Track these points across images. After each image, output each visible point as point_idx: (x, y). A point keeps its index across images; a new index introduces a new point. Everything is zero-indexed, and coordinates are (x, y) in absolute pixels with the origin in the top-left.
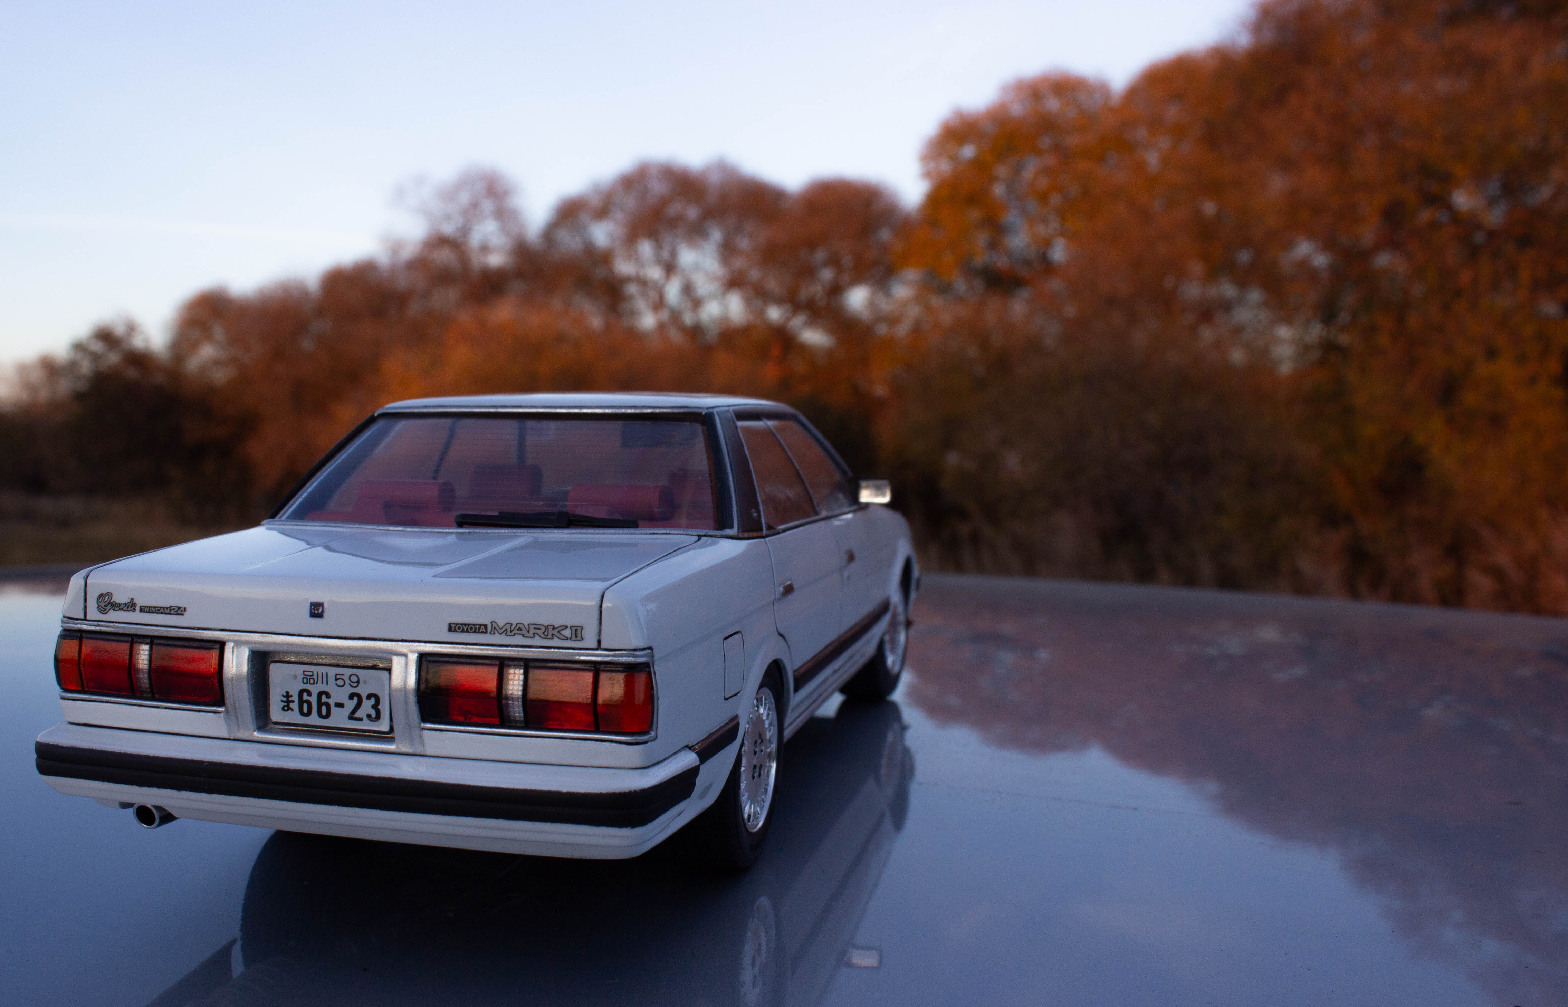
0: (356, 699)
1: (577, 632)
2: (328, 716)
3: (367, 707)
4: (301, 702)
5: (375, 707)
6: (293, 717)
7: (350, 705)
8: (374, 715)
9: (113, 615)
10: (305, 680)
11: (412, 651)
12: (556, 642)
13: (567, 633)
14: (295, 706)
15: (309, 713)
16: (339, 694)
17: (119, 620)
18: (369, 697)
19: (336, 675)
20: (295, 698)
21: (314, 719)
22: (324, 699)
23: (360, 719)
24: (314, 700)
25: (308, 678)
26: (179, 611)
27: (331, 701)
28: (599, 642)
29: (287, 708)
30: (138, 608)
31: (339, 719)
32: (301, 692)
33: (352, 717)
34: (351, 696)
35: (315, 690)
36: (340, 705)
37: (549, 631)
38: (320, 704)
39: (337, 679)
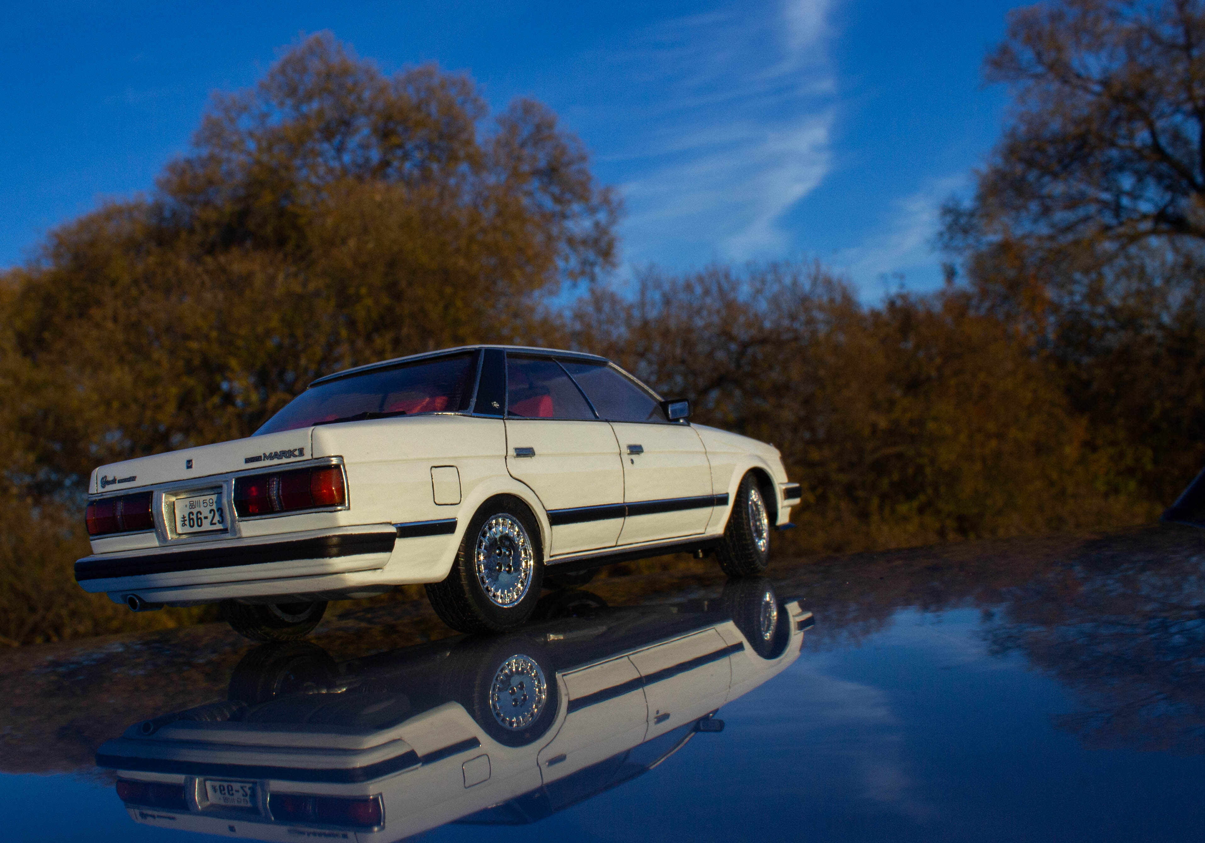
0: (212, 512)
2: (201, 525)
3: (217, 516)
4: (190, 519)
5: (220, 514)
6: (187, 529)
7: (210, 516)
8: (220, 519)
10: (190, 507)
11: (232, 479)
12: (292, 459)
13: (297, 453)
14: (187, 522)
15: (193, 526)
16: (205, 512)
17: (110, 490)
18: (218, 510)
19: (203, 500)
20: (187, 518)
21: (196, 529)
22: (199, 516)
23: (215, 524)
24: (194, 517)
25: (192, 506)
26: (133, 479)
27: (202, 516)
28: (312, 455)
29: (184, 525)
30: (117, 481)
31: (206, 526)
32: (189, 514)
33: (212, 523)
34: (210, 512)
35: (195, 511)
36: (206, 518)
37: (289, 453)
38: (198, 519)
39: (204, 503)
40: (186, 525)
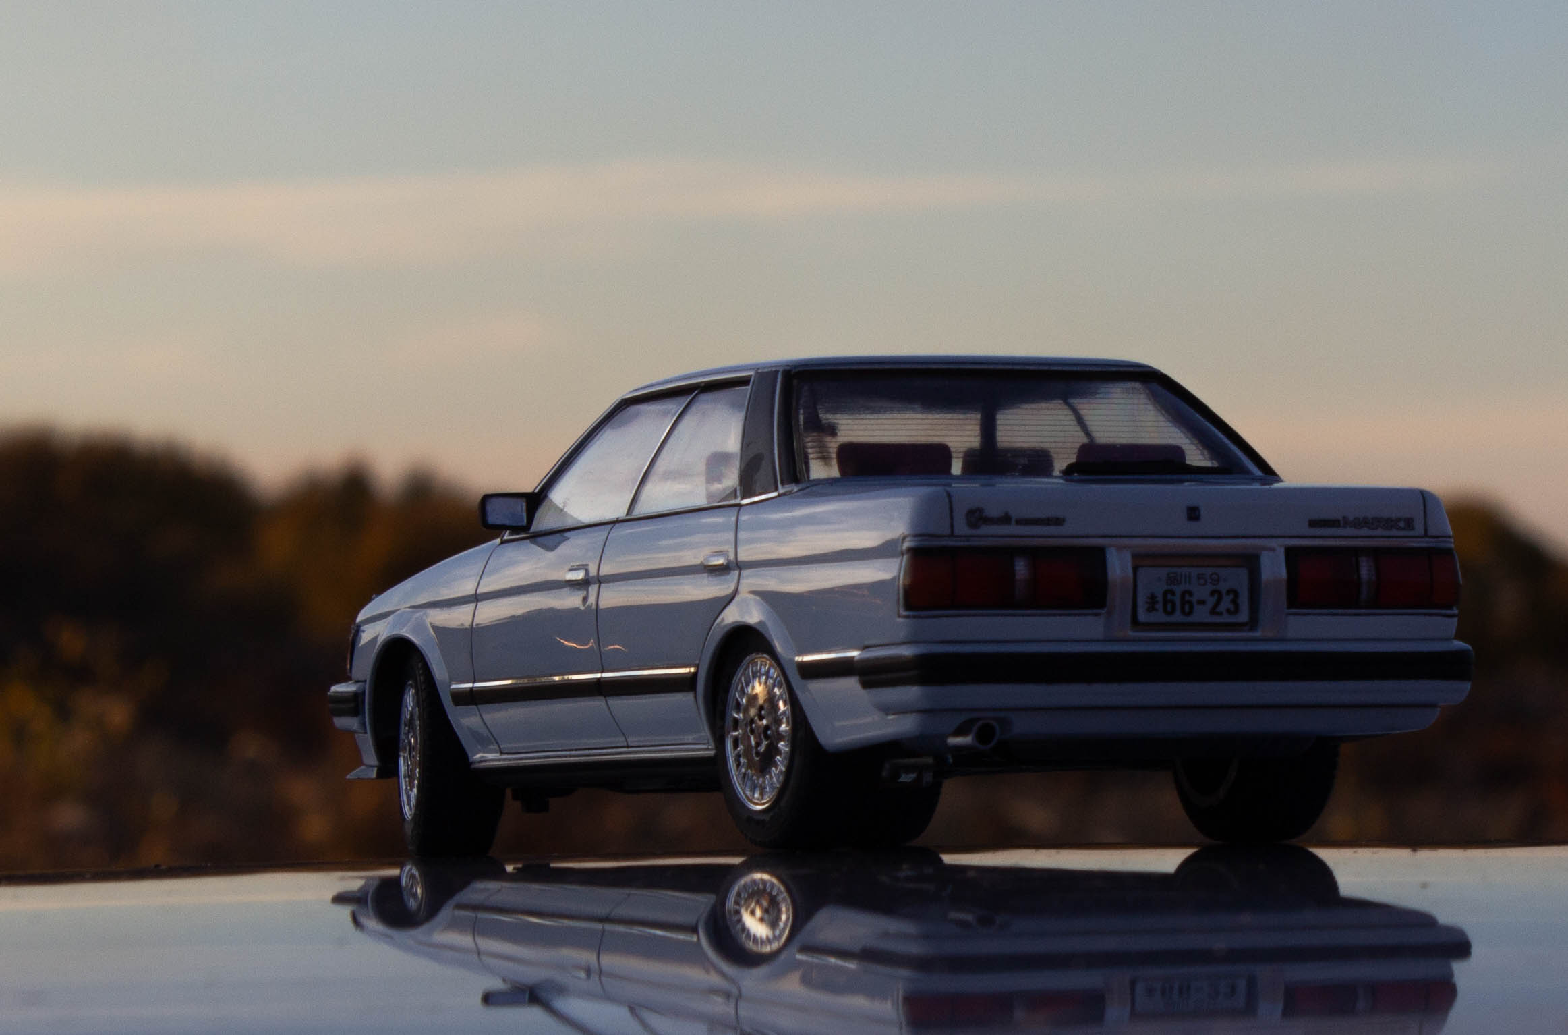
0: (1216, 596)
1: (1409, 523)
2: (1190, 613)
3: (1226, 603)
4: (1165, 602)
5: (1234, 602)
6: (1159, 617)
7: (1211, 601)
8: (1233, 609)
9: (985, 530)
10: (1169, 582)
11: (1279, 546)
12: (1394, 532)
13: (1402, 524)
14: (1160, 606)
15: (1172, 612)
16: (1201, 592)
17: (992, 534)
18: (1228, 592)
19: (1198, 574)
20: (1160, 598)
21: (1178, 617)
22: (1187, 597)
23: (1220, 614)
24: (1177, 599)
25: (1172, 580)
26: (1058, 521)
27: (1194, 599)
28: (1426, 530)
29: (1151, 608)
30: (1013, 521)
31: (1201, 614)
32: (1166, 593)
33: (1213, 612)
34: (1213, 593)
35: (1178, 589)
36: (1201, 602)
37: (1390, 523)
38: (1183, 602)
39: (1199, 578)
40: (1156, 610)
